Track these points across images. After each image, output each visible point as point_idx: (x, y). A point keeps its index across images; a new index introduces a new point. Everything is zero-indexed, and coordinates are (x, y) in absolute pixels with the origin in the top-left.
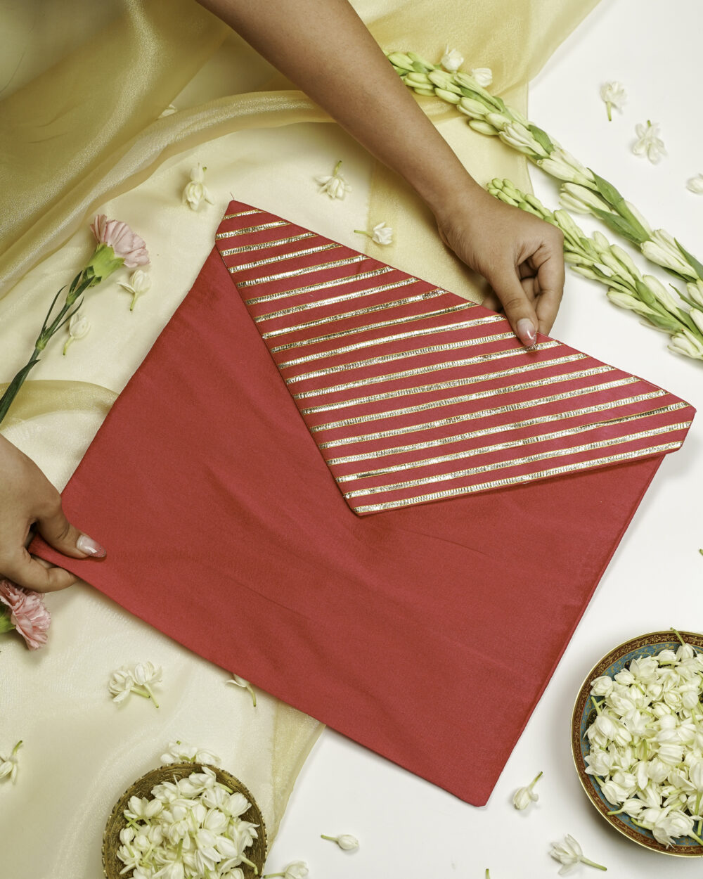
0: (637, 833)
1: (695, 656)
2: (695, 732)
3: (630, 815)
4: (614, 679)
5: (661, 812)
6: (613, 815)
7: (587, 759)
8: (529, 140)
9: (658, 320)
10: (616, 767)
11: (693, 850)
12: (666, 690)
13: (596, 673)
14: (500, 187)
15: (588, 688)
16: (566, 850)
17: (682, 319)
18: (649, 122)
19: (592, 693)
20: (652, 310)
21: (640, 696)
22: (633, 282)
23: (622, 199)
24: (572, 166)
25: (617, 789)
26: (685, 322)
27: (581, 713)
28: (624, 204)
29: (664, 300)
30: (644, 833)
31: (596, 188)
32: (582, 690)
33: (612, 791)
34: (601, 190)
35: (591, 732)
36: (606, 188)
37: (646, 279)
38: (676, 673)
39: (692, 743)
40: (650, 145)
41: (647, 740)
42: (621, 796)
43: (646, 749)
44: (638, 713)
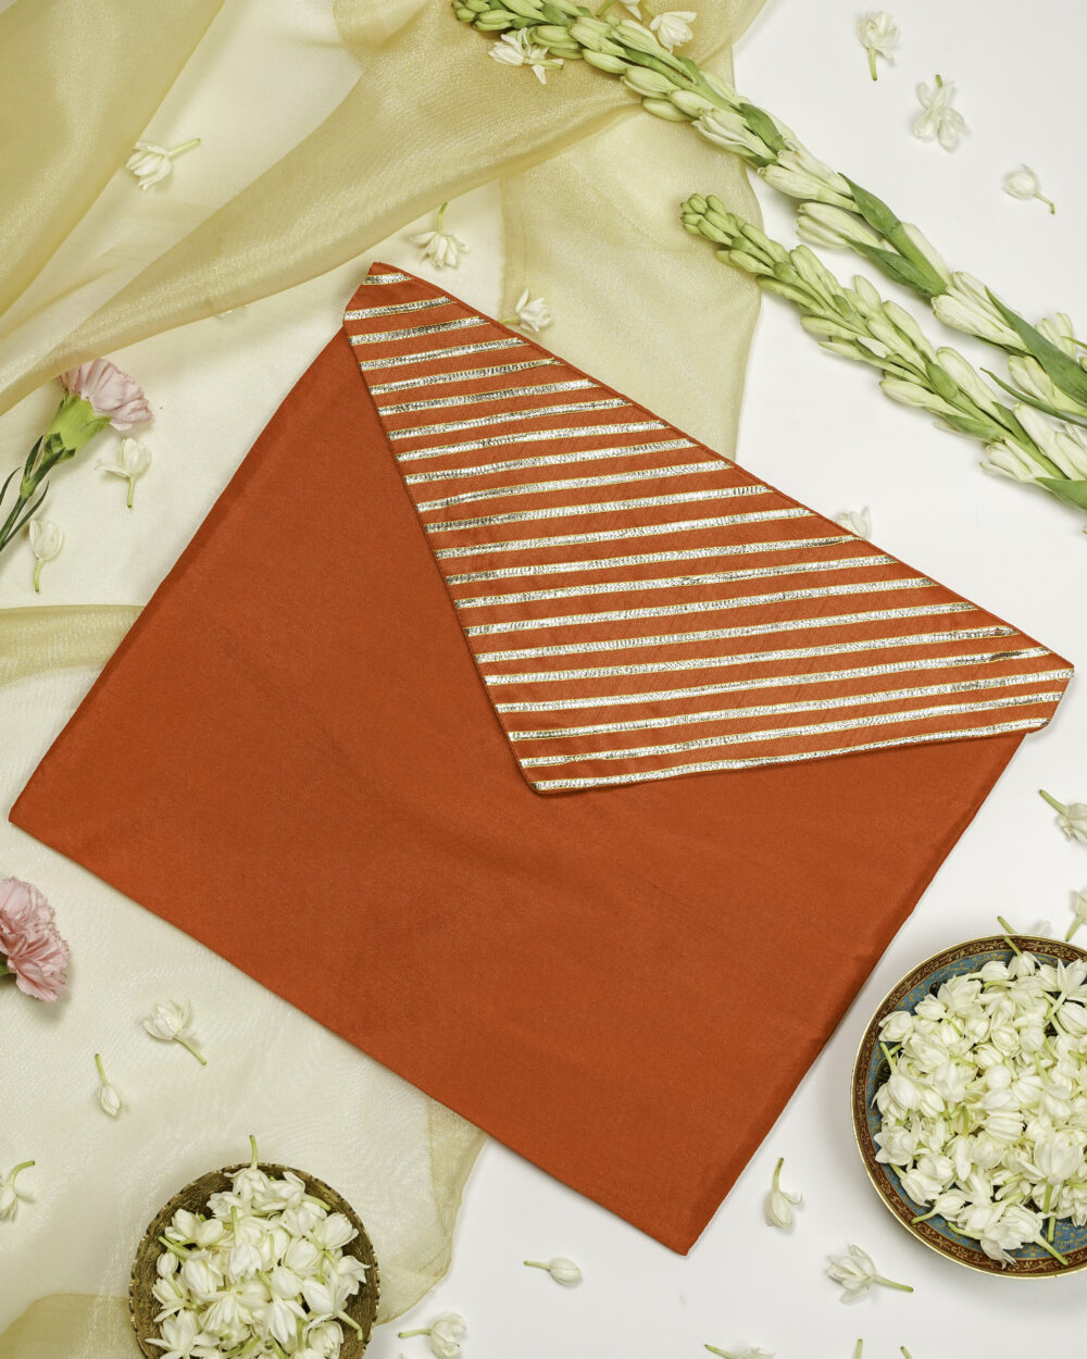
0: (957, 1246)
1: (1037, 967)
2: (1041, 1090)
3: (946, 1218)
4: (914, 1013)
5: (994, 1210)
6: (921, 1222)
7: (877, 1138)
8: (742, 136)
9: (964, 423)
10: (922, 1151)
11: (1042, 1266)
12: (994, 1026)
13: (888, 1008)
14: (703, 211)
15: (875, 1030)
16: (852, 1270)
17: (1003, 421)
18: (938, 77)
19: (881, 1038)
20: (953, 409)
21: (955, 1038)
22: (921, 364)
23: (899, 223)
24: (813, 175)
25: (925, 1182)
26: (1007, 425)
27: (866, 1070)
28: (902, 230)
29: (973, 392)
30: (967, 1244)
31: (855, 208)
32: (867, 1037)
33: (917, 1185)
34: (864, 208)
35: (882, 1097)
36: (872, 206)
37: (941, 356)
38: (1009, 998)
39: (1037, 1106)
40: (941, 123)
41: (969, 1107)
42: (933, 1192)
43: (967, 1120)
44: (953, 1065)
